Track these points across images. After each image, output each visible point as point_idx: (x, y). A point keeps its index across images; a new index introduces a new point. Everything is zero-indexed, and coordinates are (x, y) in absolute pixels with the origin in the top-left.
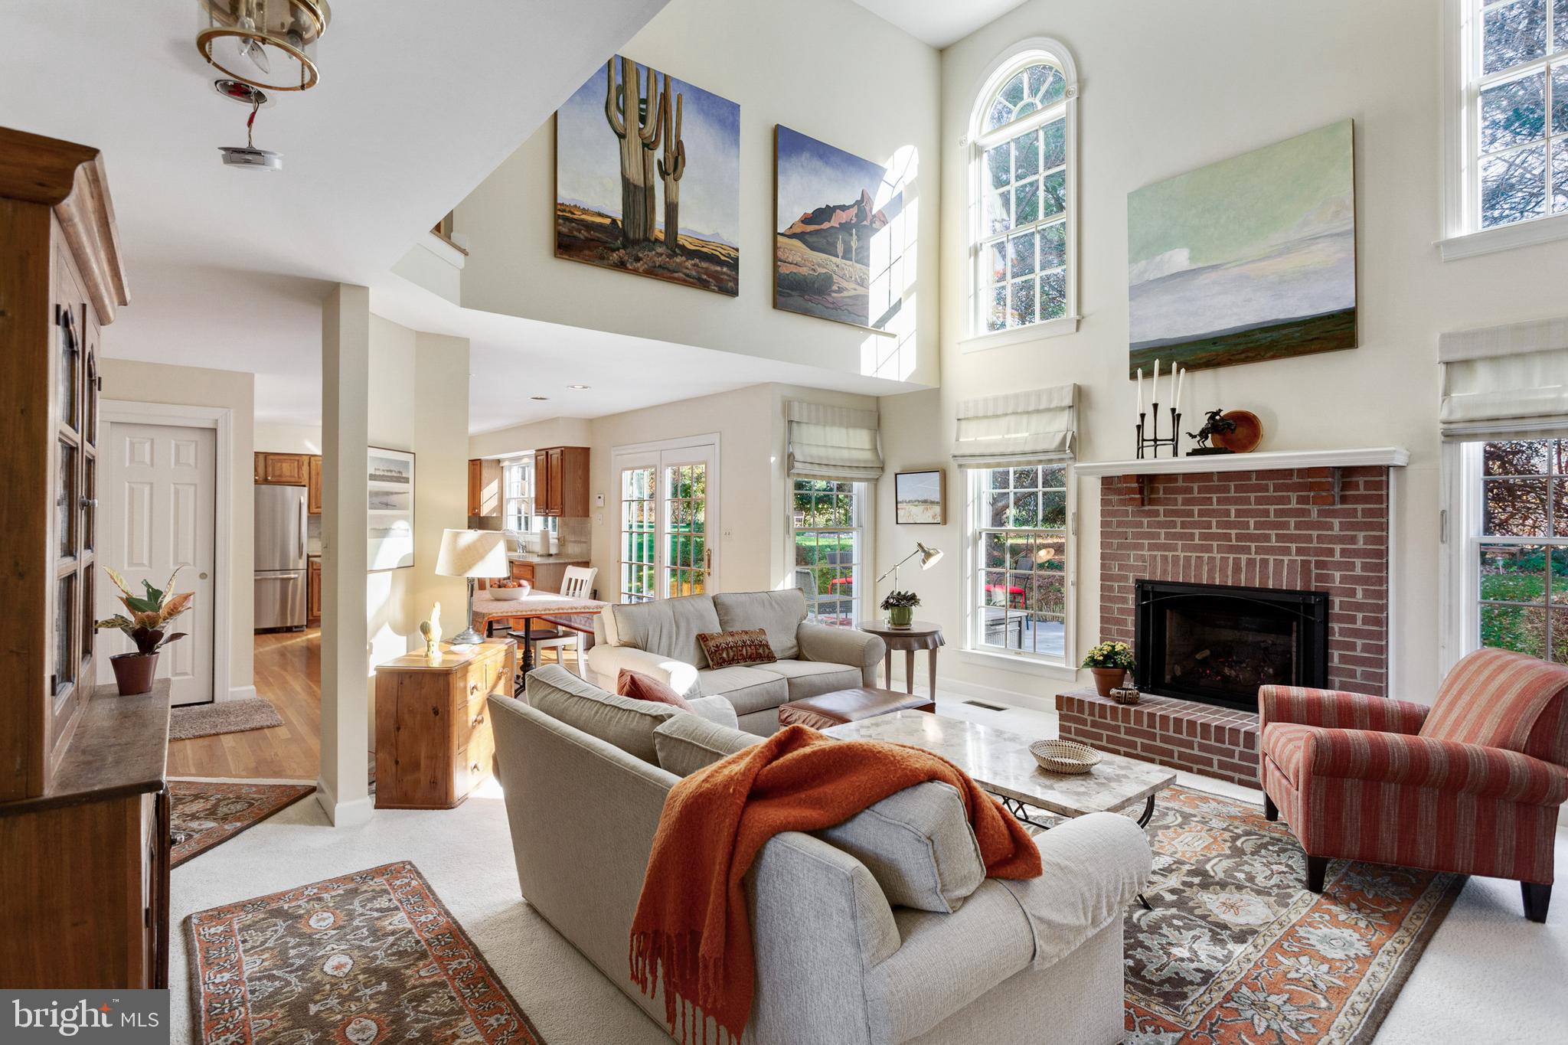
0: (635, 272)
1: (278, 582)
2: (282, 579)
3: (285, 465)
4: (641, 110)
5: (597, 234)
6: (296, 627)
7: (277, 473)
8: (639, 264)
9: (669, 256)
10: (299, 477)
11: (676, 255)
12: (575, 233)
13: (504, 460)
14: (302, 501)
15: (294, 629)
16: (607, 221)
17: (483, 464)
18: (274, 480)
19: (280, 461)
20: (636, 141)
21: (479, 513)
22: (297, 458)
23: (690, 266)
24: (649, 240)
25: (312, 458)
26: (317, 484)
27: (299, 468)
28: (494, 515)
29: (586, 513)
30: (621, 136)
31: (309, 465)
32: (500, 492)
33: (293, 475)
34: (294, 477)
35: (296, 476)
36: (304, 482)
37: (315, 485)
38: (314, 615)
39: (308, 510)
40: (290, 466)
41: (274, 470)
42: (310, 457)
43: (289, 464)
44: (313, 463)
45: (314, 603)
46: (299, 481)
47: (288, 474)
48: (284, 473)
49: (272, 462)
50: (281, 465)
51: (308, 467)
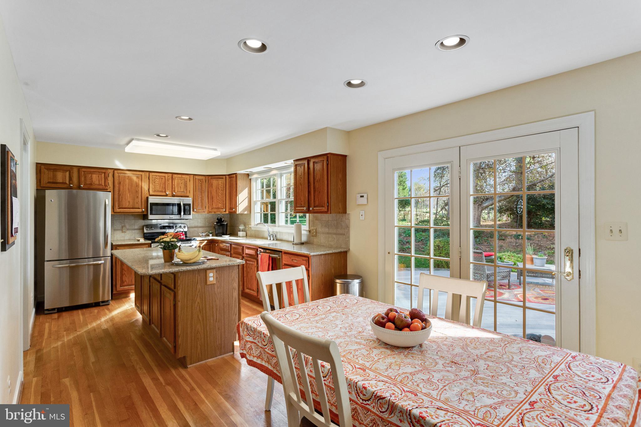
1: (92, 267)
2: (94, 265)
3: (95, 177)
6: (103, 302)
7: (88, 182)
13: (253, 174)
14: (107, 203)
15: (101, 304)
17: (239, 177)
18: (86, 187)
19: (91, 173)
21: (235, 212)
22: (104, 171)
25: (116, 172)
26: (119, 191)
27: (106, 179)
28: (246, 213)
29: (344, 211)
31: (114, 177)
32: (249, 196)
33: (100, 183)
34: (101, 185)
35: (103, 184)
36: (109, 187)
37: (118, 192)
38: (118, 290)
39: (112, 210)
40: (99, 177)
41: (85, 180)
42: (114, 171)
43: (98, 175)
44: (116, 175)
45: (117, 281)
46: (105, 186)
47: (97, 182)
48: (94, 182)
49: (84, 174)
50: (91, 176)
51: (112, 178)
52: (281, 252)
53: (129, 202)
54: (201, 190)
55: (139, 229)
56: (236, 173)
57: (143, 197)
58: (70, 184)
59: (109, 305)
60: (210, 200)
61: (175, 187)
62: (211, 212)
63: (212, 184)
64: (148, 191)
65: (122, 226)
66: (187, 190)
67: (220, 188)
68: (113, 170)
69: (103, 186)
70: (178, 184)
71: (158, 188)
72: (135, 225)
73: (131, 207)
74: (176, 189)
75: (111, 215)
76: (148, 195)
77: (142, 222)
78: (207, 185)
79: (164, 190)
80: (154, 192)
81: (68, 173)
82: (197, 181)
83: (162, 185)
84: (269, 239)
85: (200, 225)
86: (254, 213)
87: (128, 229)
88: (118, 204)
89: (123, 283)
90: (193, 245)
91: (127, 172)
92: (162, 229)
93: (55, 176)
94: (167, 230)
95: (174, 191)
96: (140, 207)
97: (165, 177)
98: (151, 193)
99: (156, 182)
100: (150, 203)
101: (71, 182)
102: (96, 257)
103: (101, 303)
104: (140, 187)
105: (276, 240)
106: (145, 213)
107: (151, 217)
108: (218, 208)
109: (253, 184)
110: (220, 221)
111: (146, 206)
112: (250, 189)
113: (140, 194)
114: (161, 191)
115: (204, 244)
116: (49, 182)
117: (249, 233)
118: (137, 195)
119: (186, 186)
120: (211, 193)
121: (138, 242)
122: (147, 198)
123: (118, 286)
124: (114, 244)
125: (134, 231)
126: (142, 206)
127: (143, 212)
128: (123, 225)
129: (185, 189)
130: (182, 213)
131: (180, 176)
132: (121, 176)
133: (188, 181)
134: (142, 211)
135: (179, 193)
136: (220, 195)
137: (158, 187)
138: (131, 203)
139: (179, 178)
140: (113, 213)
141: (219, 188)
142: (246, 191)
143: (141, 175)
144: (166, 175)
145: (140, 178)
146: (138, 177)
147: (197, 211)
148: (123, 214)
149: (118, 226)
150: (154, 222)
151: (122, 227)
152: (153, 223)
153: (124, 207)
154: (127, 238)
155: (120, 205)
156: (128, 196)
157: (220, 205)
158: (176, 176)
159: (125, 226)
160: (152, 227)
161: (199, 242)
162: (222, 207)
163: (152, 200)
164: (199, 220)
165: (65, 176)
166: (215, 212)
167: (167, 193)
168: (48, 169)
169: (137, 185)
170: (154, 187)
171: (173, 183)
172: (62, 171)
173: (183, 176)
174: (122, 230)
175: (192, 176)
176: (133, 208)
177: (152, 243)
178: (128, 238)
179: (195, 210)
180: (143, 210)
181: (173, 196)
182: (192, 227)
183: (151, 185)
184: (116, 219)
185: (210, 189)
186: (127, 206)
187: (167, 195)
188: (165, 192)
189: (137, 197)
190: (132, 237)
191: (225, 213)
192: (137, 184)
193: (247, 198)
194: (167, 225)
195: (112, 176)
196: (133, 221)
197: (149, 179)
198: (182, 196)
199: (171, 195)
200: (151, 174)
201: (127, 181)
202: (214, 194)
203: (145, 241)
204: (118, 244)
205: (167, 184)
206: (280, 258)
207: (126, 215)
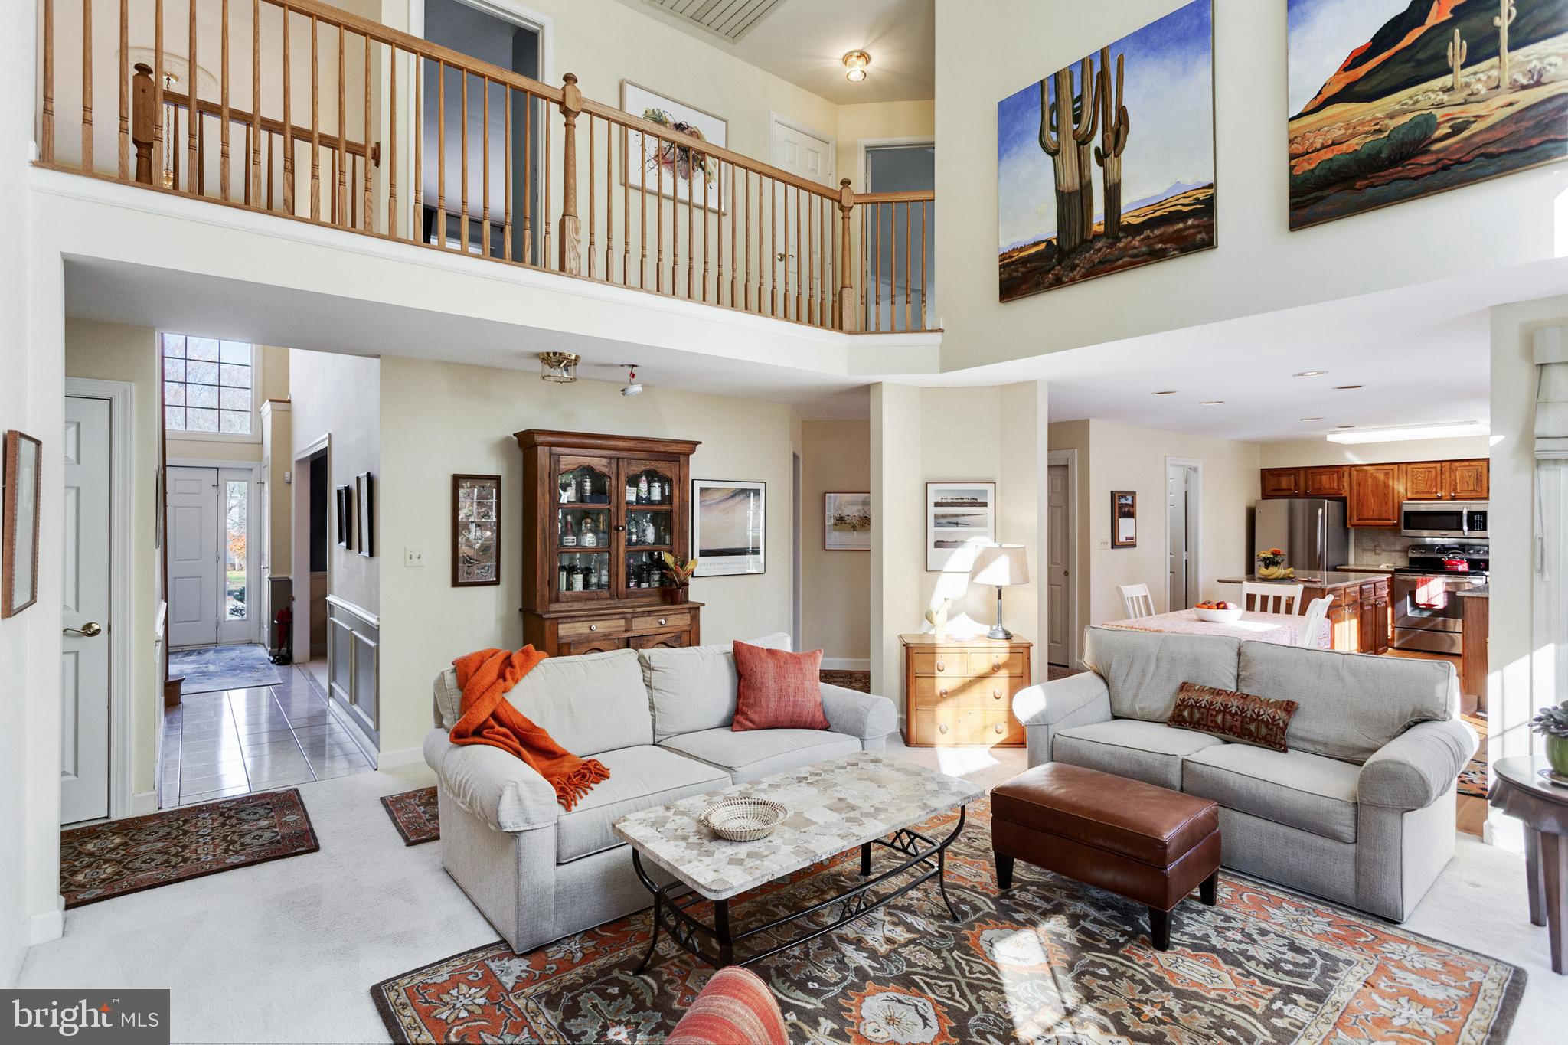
0: (1073, 281)
3: (1325, 478)
4: (1075, 110)
5: (1034, 264)
7: (1317, 486)
8: (1075, 272)
9: (1110, 246)
10: (1339, 489)
11: (1119, 239)
12: (1014, 274)
16: (1043, 246)
18: (1314, 493)
19: (1320, 474)
20: (1070, 146)
22: (1337, 470)
23: (1137, 244)
24: (1087, 241)
25: (1352, 469)
27: (1340, 479)
30: (1054, 154)
31: (1350, 477)
33: (1332, 486)
34: (1334, 489)
35: (1337, 488)
36: (1344, 490)
37: (1357, 496)
40: (1330, 478)
41: (1313, 483)
42: (1350, 468)
43: (1329, 476)
44: (1354, 473)
47: (1328, 486)
48: (1324, 485)
49: (1312, 476)
50: (1321, 478)
53: (1373, 511)
55: (1400, 550)
57: (1395, 501)
58: (1295, 490)
61: (1456, 482)
64: (1403, 493)
65: (1375, 545)
66: (1481, 487)
68: (1348, 467)
70: (1462, 478)
71: (1422, 487)
72: (1395, 545)
73: (1376, 517)
74: (1458, 487)
76: (1403, 499)
77: (1398, 541)
79: (1434, 490)
80: (1415, 494)
81: (1293, 477)
83: (1429, 482)
87: (1384, 551)
88: (1357, 514)
91: (1370, 468)
93: (1279, 482)
95: (1454, 490)
96: (1391, 517)
97: (1436, 468)
98: (1408, 496)
99: (1420, 478)
100: (1405, 512)
101: (1296, 488)
104: (1392, 488)
106: (1399, 526)
107: (1407, 533)
111: (1399, 515)
113: (1391, 498)
114: (1429, 492)
116: (1273, 490)
118: (1386, 500)
119: (1477, 480)
122: (1402, 503)
125: (1394, 554)
126: (1393, 516)
127: (1395, 525)
129: (1478, 485)
130: (1466, 528)
131: (1467, 464)
132: (1361, 475)
133: (1485, 471)
135: (1464, 493)
137: (1422, 485)
138: (1377, 512)
139: (1464, 468)
140: (1351, 527)
143: (1394, 469)
144: (1439, 465)
145: (1392, 474)
146: (1388, 473)
148: (1366, 527)
149: (1369, 544)
150: (1428, 541)
151: (1375, 547)
153: (1366, 517)
155: (1359, 515)
156: (1372, 502)
158: (1457, 464)
159: (1379, 545)
160: (1419, 550)
163: (1409, 506)
165: (1291, 481)
167: (1440, 494)
168: (1272, 475)
169: (1387, 487)
170: (1414, 487)
172: (1287, 475)
173: (1473, 464)
174: (1375, 551)
176: (1379, 519)
180: (1394, 522)
181: (1452, 498)
183: (1410, 483)
184: (1366, 534)
186: (1370, 517)
187: (1439, 498)
188: (1436, 492)
189: (1386, 503)
192: (1388, 484)
195: (1348, 475)
196: (1392, 539)
197: (1407, 475)
199: (1447, 497)
200: (1409, 466)
201: (1370, 480)
205: (1441, 478)
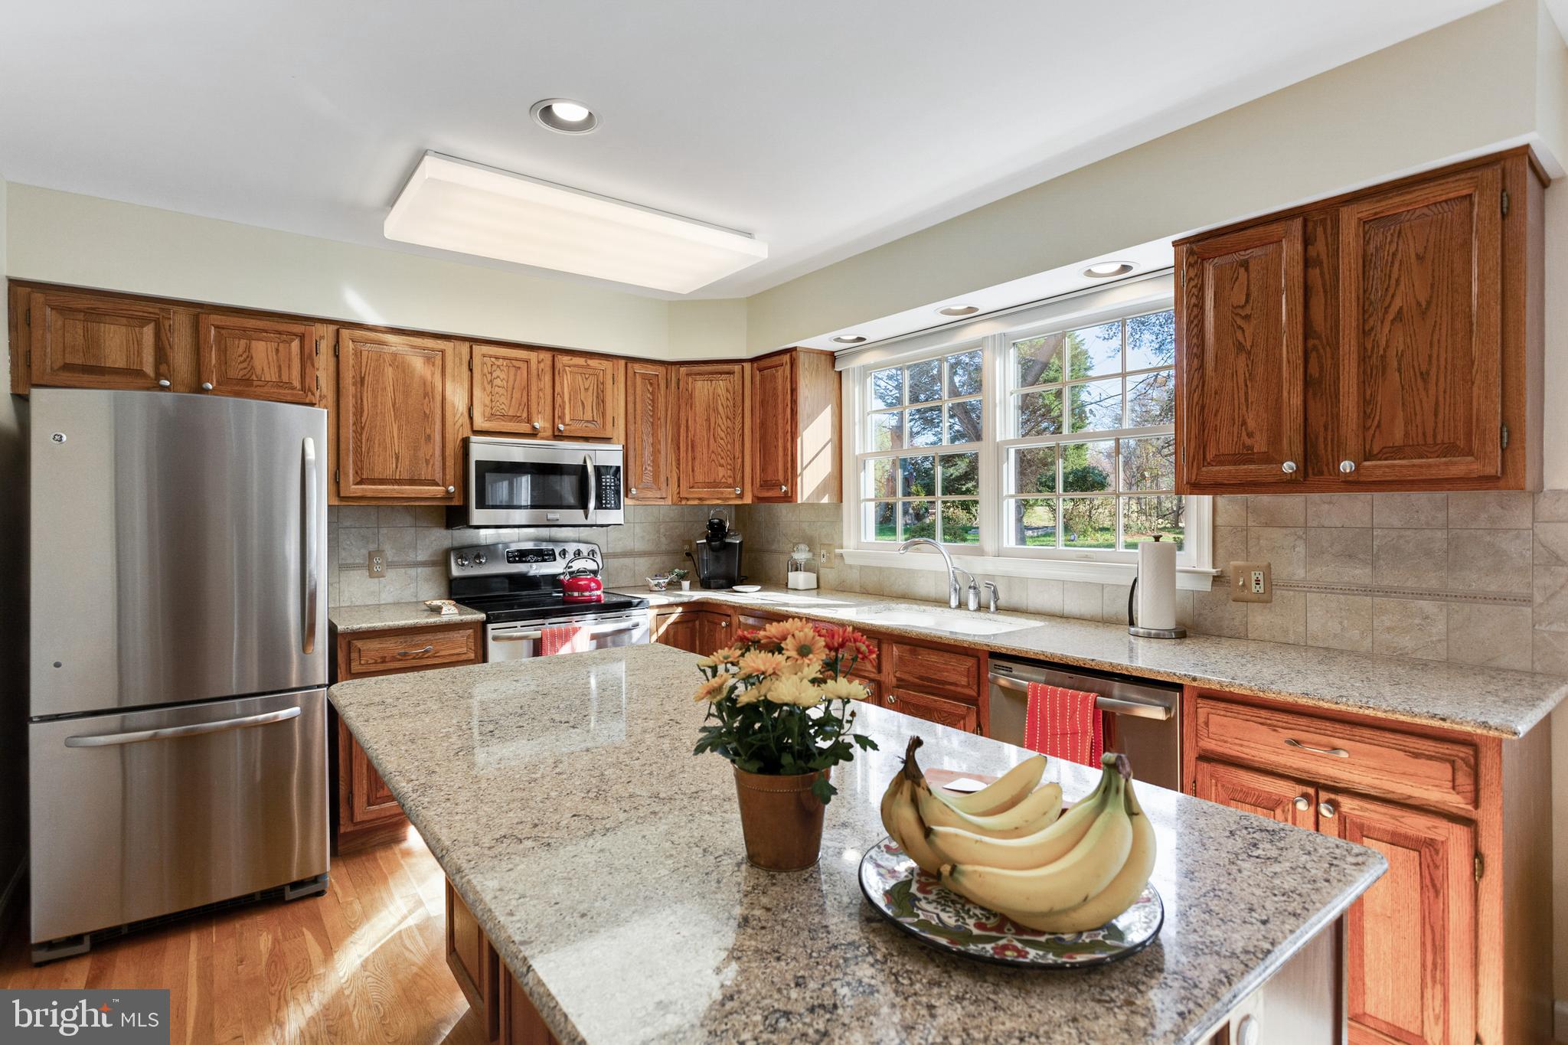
1: (257, 736)
2: (268, 725)
3: (262, 351)
6: (295, 885)
7: (234, 372)
14: (311, 455)
15: (290, 895)
17: (803, 361)
18: (225, 391)
19: (247, 335)
21: (788, 497)
22: (298, 328)
25: (345, 333)
26: (359, 411)
27: (307, 359)
28: (825, 500)
31: (337, 357)
32: (836, 438)
33: (285, 379)
34: (289, 381)
35: (297, 384)
36: (318, 394)
37: (355, 414)
38: (358, 818)
39: (333, 488)
40: (277, 350)
41: (223, 361)
42: (338, 330)
43: (274, 345)
44: (348, 347)
45: (356, 781)
46: (303, 389)
47: (271, 373)
48: (258, 371)
49: (219, 338)
50: (248, 348)
51: (332, 361)
52: (1178, 687)
53: (397, 458)
54: (652, 416)
55: (432, 564)
56: (795, 349)
57: (449, 436)
58: (159, 375)
59: (320, 893)
60: (682, 454)
61: (564, 402)
62: (687, 499)
63: (691, 396)
64: (466, 414)
65: (369, 553)
66: (604, 415)
67: (720, 408)
68: (335, 327)
69: (294, 388)
70: (574, 392)
71: (503, 404)
72: (415, 548)
73: (406, 476)
74: (567, 411)
75: (329, 506)
76: (467, 432)
77: (443, 538)
78: (672, 399)
79: (525, 415)
80: (489, 420)
81: (148, 332)
82: (639, 380)
83: (517, 395)
84: (954, 602)
85: (639, 546)
86: (858, 502)
87: (391, 565)
88: (355, 463)
89: (377, 790)
90: (636, 625)
91: (391, 338)
92: (515, 562)
93: (95, 341)
94: (534, 565)
95: (562, 418)
96: (438, 477)
97: (527, 362)
98: (480, 422)
99: (498, 382)
100: (477, 462)
101: (163, 368)
102: (275, 692)
103: (288, 889)
104: (438, 398)
105: (997, 609)
106: (456, 502)
107: (477, 516)
108: (715, 484)
109: (852, 390)
110: (716, 530)
111: (459, 472)
112: (837, 412)
113: (438, 426)
114: (515, 418)
115: (673, 618)
117: (829, 575)
118: (428, 431)
119: (601, 401)
120: (687, 427)
121: (433, 620)
122: (466, 442)
123: (359, 801)
124: (341, 628)
125: (412, 572)
126: (444, 474)
127: (448, 496)
128: (372, 547)
129: (598, 410)
130: (592, 504)
131: (581, 361)
132: (365, 354)
133: (609, 381)
134: (447, 492)
135: (579, 426)
136: (723, 435)
137: (503, 399)
138: (405, 462)
139: (576, 369)
140: (336, 503)
141: (716, 410)
142: (826, 417)
143: (443, 352)
144: (533, 356)
145: (438, 362)
146: (429, 360)
147: (641, 495)
148: (374, 503)
149: (356, 552)
150: (486, 536)
151: (371, 556)
152: (483, 542)
153: (376, 476)
154: (387, 597)
155: (362, 469)
156: (391, 432)
157: (721, 472)
158: (566, 359)
159: (379, 552)
160: (478, 557)
161: (656, 611)
162: (730, 481)
163: (482, 450)
164: (638, 529)
165: (139, 343)
166: (700, 499)
167: (537, 425)
168: (61, 310)
169: (427, 393)
170: (487, 401)
171: (558, 389)
172: (124, 321)
173: (593, 363)
174: (370, 568)
175: (622, 362)
176: (412, 482)
177: (489, 621)
178: (390, 600)
179: (634, 491)
180: (451, 488)
181: (558, 436)
182: (615, 555)
183: (477, 393)
184: (348, 524)
185: (683, 414)
186: (388, 474)
187: (534, 434)
188: (529, 420)
189: (429, 438)
190: (407, 595)
191: (738, 502)
192: (428, 384)
193: (830, 444)
194: (530, 546)
195: (331, 352)
196: (409, 534)
197: (471, 370)
198: (586, 439)
199: (549, 433)
200: (477, 348)
201: (389, 372)
202: (699, 430)
203: (460, 614)
204: (356, 627)
205: (534, 388)
206: (1169, 722)
207: (382, 509)
